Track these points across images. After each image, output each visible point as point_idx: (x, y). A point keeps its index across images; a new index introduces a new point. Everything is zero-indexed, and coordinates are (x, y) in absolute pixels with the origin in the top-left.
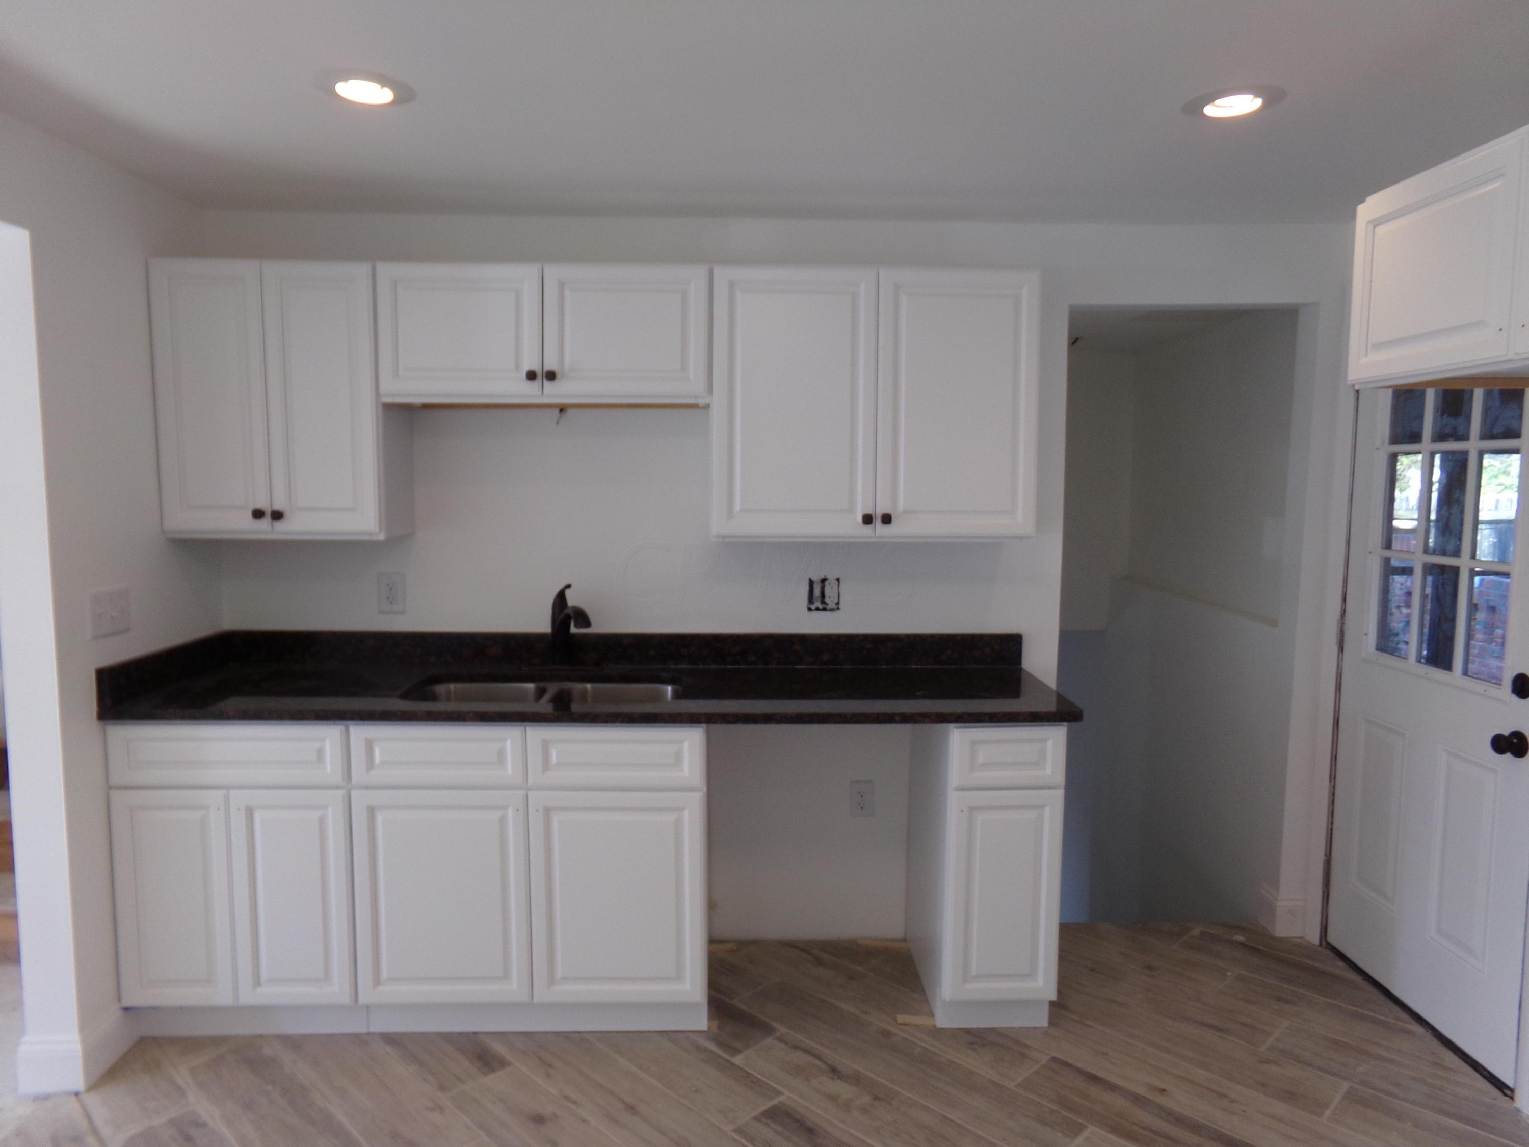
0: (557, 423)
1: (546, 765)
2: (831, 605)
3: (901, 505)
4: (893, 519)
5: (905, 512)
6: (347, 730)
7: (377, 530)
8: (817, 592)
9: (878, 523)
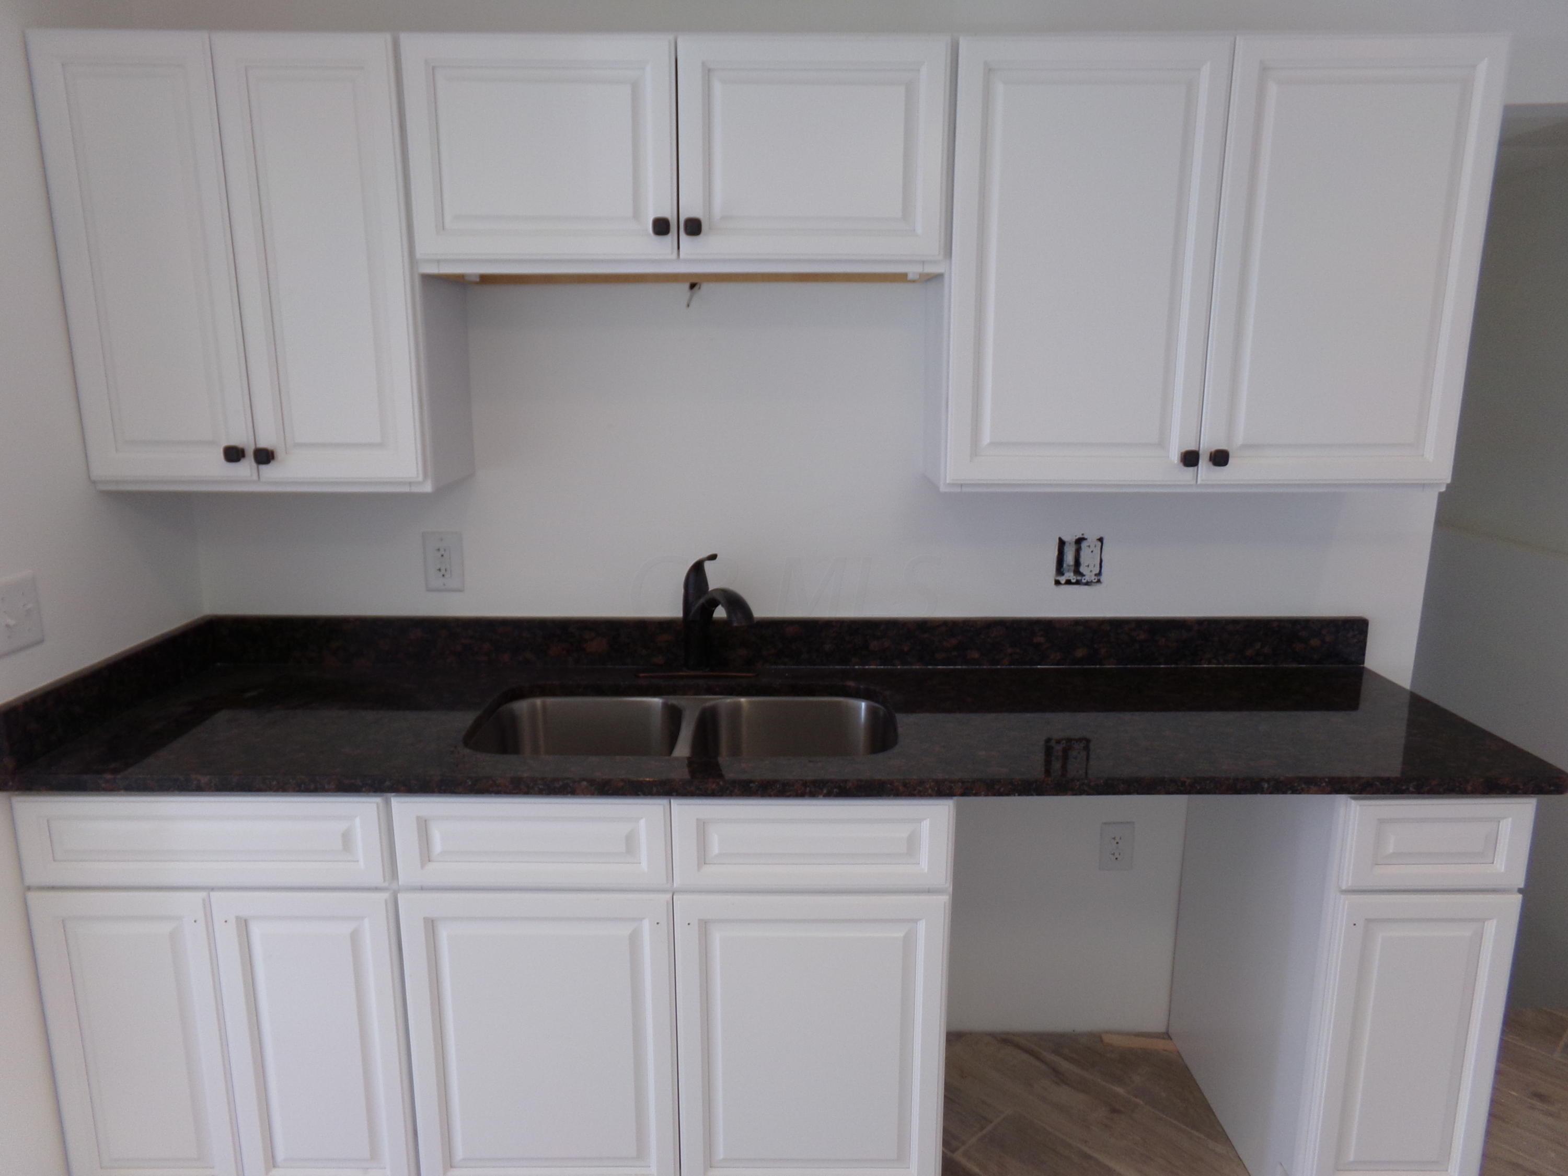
0: (688, 306)
1: (703, 858)
2: (1089, 575)
3: (1240, 438)
4: (1231, 461)
5: (1246, 446)
6: (388, 804)
7: (420, 478)
8: (1069, 558)
9: (1204, 463)
